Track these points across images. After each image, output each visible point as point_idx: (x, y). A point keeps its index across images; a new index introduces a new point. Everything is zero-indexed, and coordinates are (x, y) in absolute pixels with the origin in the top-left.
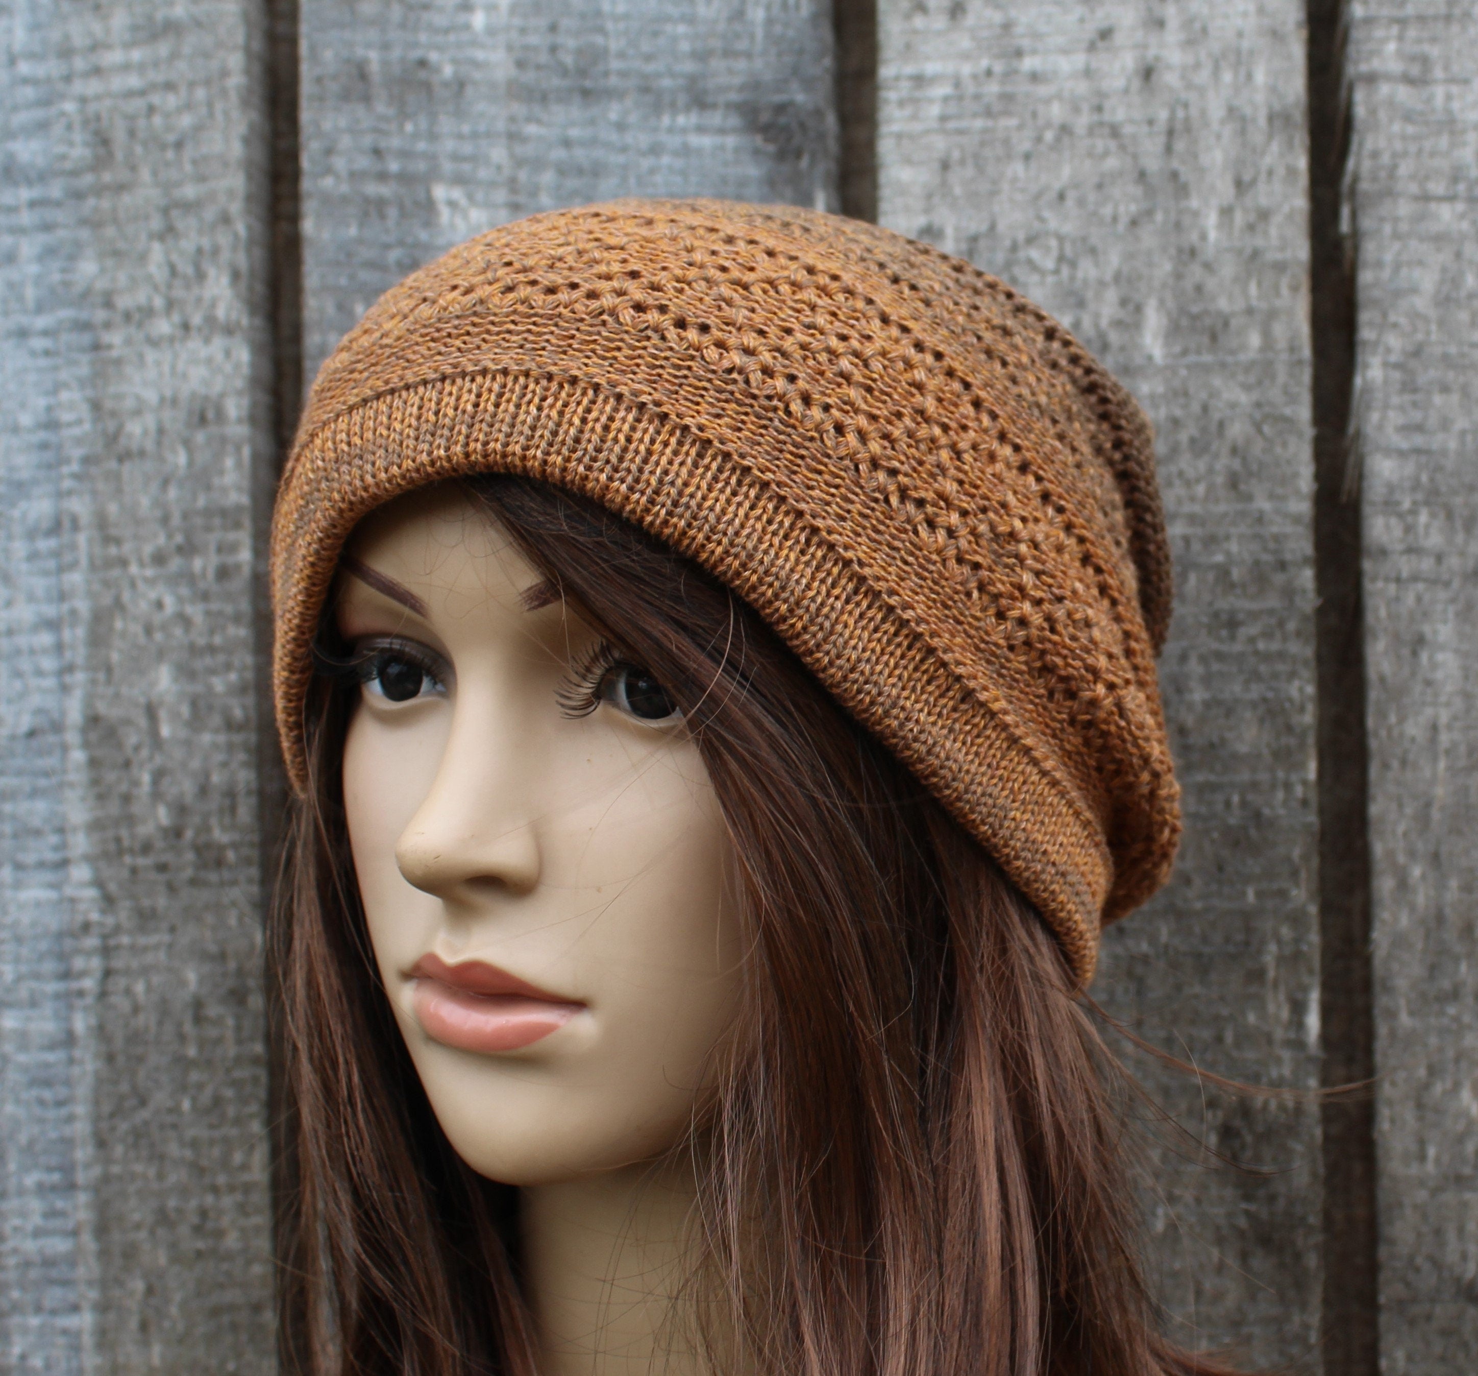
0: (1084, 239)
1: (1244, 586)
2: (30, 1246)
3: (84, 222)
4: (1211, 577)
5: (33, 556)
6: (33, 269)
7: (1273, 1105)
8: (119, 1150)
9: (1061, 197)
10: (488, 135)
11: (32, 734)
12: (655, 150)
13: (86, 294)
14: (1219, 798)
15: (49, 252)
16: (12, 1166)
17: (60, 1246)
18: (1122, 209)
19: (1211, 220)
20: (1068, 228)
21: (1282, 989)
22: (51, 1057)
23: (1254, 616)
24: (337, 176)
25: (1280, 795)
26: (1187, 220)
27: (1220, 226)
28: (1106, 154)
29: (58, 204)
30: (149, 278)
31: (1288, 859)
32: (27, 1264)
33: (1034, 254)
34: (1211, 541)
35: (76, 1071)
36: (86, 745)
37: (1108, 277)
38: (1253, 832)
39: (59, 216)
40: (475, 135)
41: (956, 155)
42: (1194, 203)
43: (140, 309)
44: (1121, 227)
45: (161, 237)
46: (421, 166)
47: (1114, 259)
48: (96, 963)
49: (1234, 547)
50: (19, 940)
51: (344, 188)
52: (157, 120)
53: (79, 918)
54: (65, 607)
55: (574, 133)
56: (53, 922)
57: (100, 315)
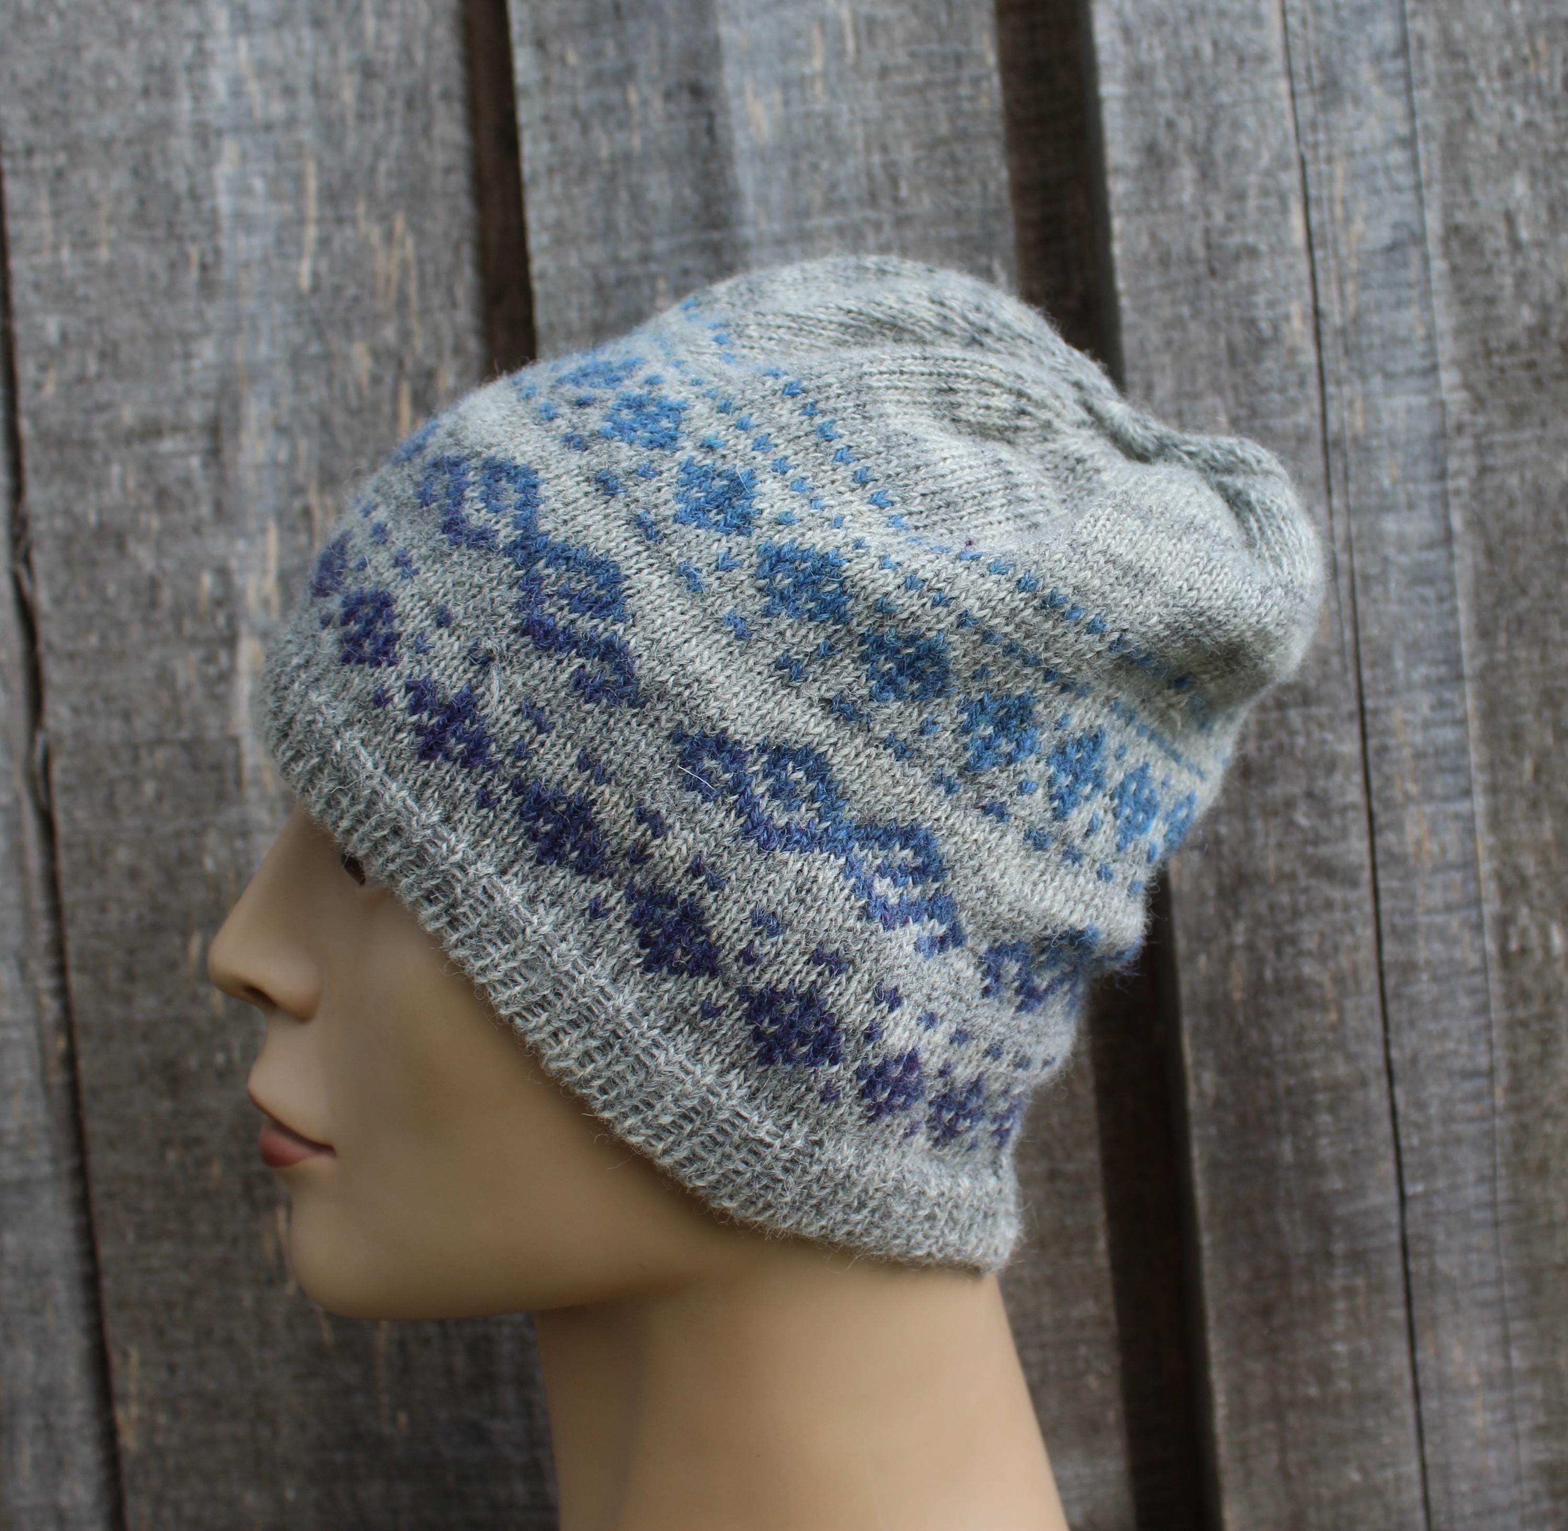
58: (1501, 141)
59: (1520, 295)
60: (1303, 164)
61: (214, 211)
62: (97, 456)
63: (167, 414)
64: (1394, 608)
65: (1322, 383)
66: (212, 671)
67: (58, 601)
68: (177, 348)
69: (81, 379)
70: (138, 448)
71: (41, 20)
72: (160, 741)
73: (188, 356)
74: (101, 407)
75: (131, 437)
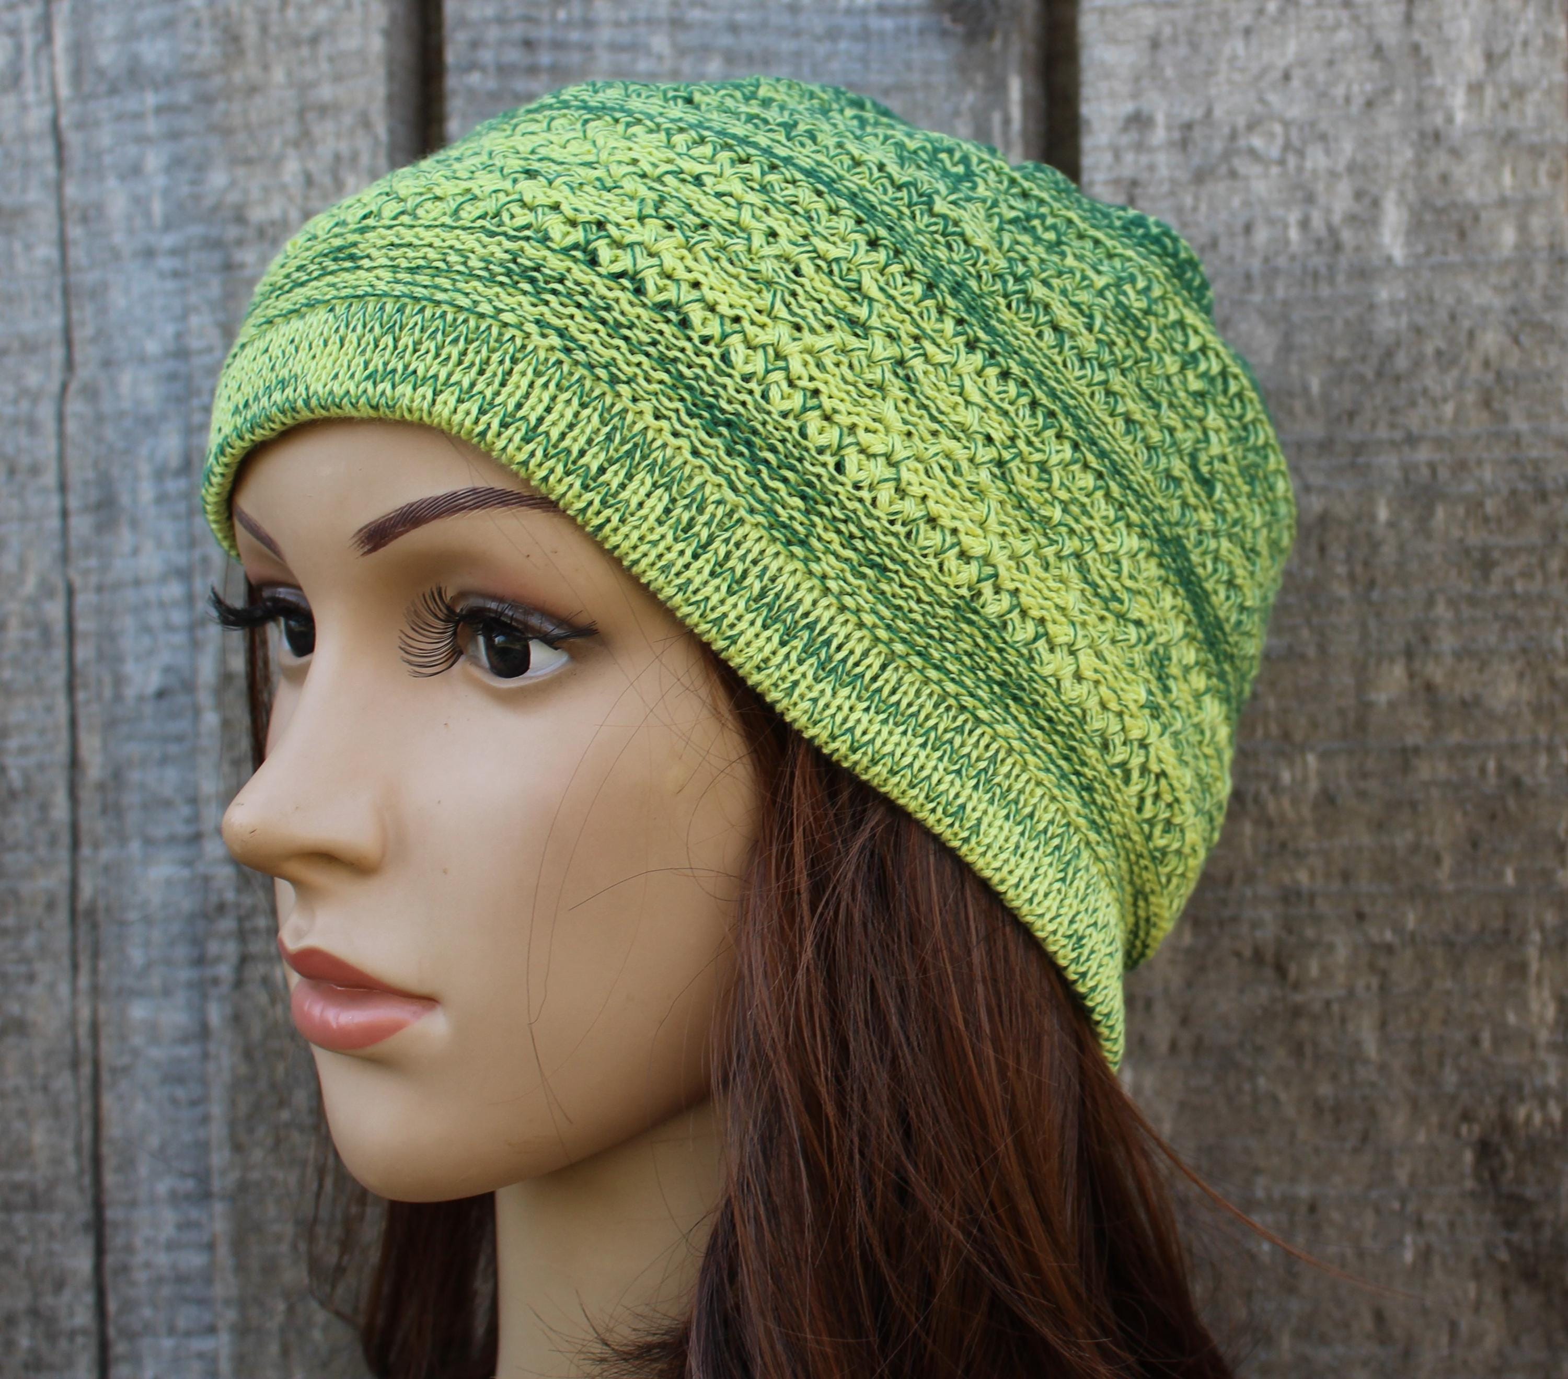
0: (1313, 124)
1: (1499, 520)
2: (162, 1259)
3: (212, 128)
4: (1461, 510)
5: (161, 499)
6: (160, 181)
7: (1537, 1118)
8: (257, 1155)
9: (1287, 77)
10: (650, 22)
11: (161, 694)
12: (833, 34)
13: (216, 208)
14: (1472, 764)
15: (176, 163)
16: (143, 1170)
17: (195, 1260)
18: (1356, 88)
19: (1458, 99)
20: (1295, 112)
21: (1546, 983)
22: (185, 1052)
23: (1511, 553)
24: (483, 69)
25: (1543, 760)
26: (1430, 100)
27: (1468, 106)
28: (1337, 26)
29: (186, 109)
30: (283, 188)
31: (1553, 833)
32: (159, 1281)
33: (1257, 142)
34: (1461, 466)
35: (211, 1067)
36: (220, 705)
37: (1341, 166)
38: (1512, 803)
39: (188, 122)
40: (634, 22)
41: (1167, 31)
42: (1439, 80)
43: (273, 223)
44: (1355, 109)
45: (296, 144)
46: (575, 58)
47: (1347, 148)
48: (231, 949)
49: (1487, 474)
50: (148, 920)
51: (492, 84)
52: (291, 13)
53: (214, 899)
54: (197, 554)
55: (741, 17)
56: (187, 904)
57: (232, 232)
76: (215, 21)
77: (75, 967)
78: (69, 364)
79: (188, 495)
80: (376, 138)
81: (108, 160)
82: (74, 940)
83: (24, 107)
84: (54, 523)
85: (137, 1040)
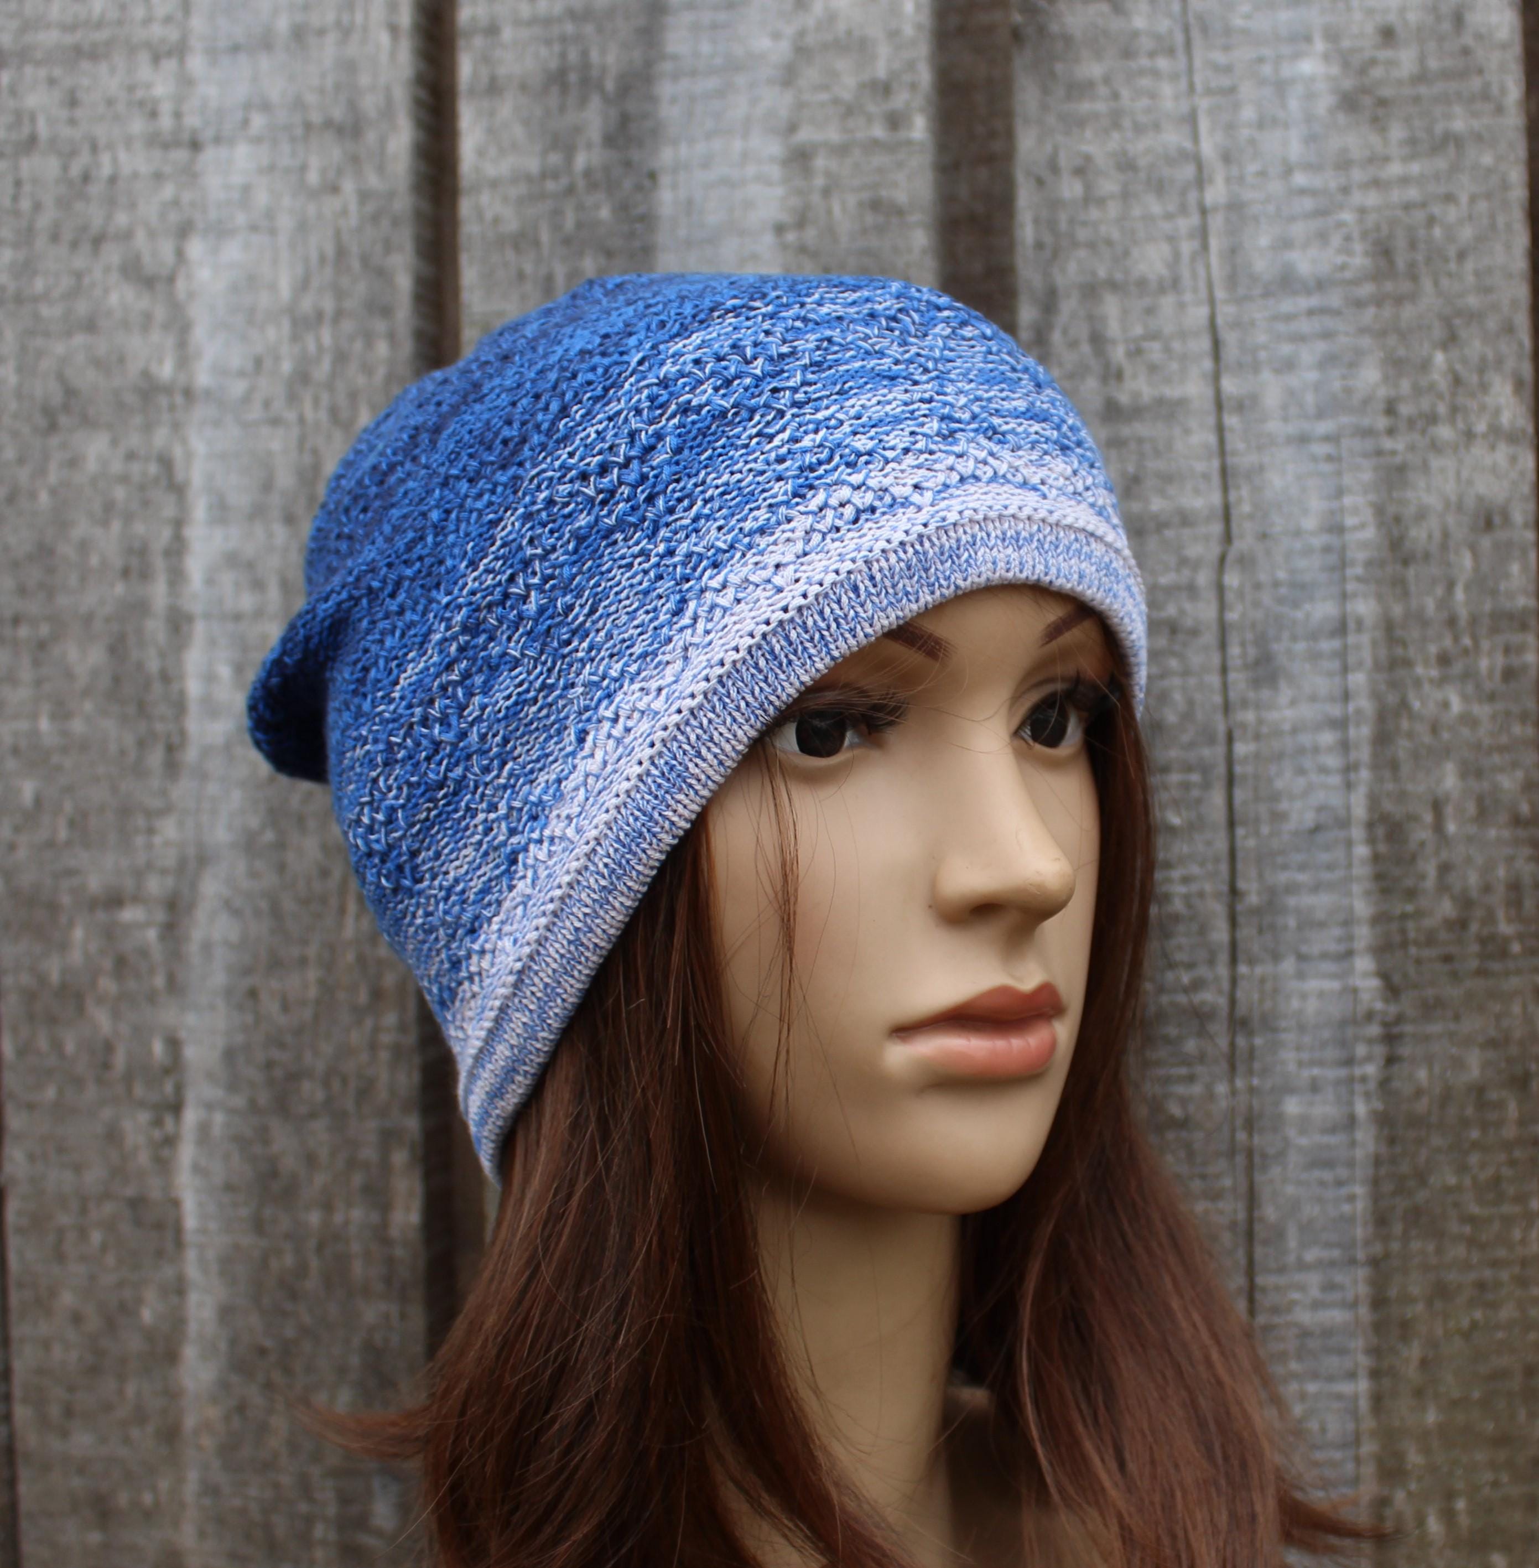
58: (1435, 729)
59: (1443, 888)
60: (1230, 739)
61: (182, 693)
62: (63, 919)
63: (129, 884)
64: (1290, 1190)
65: (1234, 961)
66: (157, 1134)
67: (22, 1052)
68: (141, 821)
69: (51, 844)
70: (101, 916)
71: (33, 495)
72: (106, 1196)
73: (151, 831)
74: (70, 873)
75: (93, 904)
76: (1364, 235)
77: (1233, 1068)
78: (1228, 538)
79: (1342, 655)
80: (1521, 345)
81: (1263, 355)
82: (1233, 1045)
83: (1181, 306)
84: (1214, 680)
85: (1292, 1133)
